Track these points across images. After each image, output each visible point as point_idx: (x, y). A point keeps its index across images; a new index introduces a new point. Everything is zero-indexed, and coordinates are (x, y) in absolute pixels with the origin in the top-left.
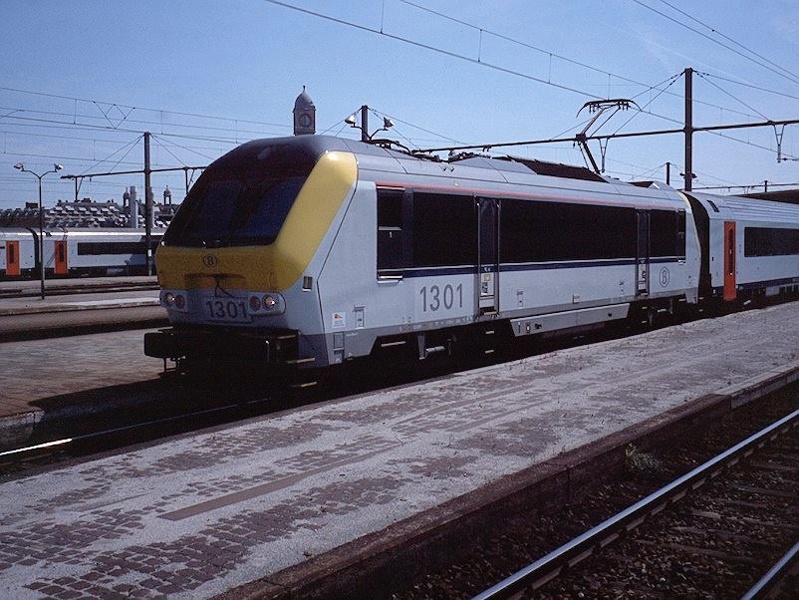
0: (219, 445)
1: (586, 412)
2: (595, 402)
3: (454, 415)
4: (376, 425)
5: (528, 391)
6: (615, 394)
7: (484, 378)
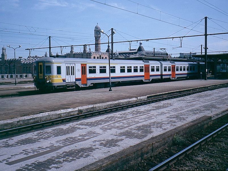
0: (41, 135)
1: (164, 122)
2: (168, 119)
3: (122, 124)
4: (95, 127)
5: (148, 115)
6: (175, 116)
7: (136, 110)
